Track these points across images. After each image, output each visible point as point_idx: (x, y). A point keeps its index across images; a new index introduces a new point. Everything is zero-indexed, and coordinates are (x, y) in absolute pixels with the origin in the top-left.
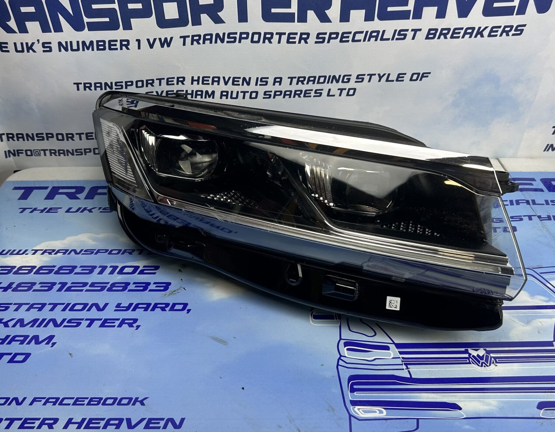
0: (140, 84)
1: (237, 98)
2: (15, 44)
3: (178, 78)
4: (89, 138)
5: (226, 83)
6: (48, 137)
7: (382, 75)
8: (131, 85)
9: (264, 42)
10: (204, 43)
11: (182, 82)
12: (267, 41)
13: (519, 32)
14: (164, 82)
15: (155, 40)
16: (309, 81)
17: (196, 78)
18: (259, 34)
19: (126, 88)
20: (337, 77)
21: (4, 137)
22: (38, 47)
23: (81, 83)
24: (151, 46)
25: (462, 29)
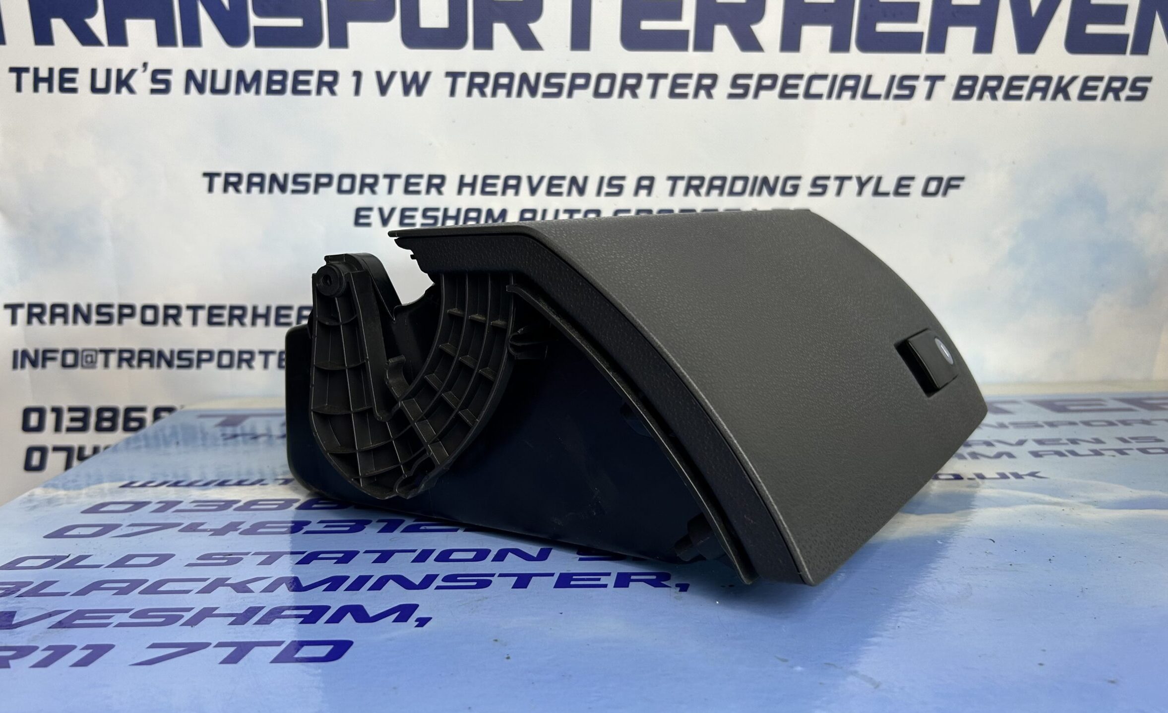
0: (346, 184)
2: (94, 72)
3: (431, 177)
4: (215, 320)
5: (533, 191)
6: (121, 316)
7: (864, 179)
8: (329, 184)
9: (621, 95)
10: (494, 94)
11: (438, 187)
12: (627, 93)
13: (1139, 94)
14: (399, 184)
15: (393, 74)
16: (711, 187)
17: (468, 180)
18: (612, 77)
19: (316, 191)
20: (772, 181)
21: (22, 314)
22: (142, 82)
23: (218, 175)
24: (383, 89)
25: (1025, 78)
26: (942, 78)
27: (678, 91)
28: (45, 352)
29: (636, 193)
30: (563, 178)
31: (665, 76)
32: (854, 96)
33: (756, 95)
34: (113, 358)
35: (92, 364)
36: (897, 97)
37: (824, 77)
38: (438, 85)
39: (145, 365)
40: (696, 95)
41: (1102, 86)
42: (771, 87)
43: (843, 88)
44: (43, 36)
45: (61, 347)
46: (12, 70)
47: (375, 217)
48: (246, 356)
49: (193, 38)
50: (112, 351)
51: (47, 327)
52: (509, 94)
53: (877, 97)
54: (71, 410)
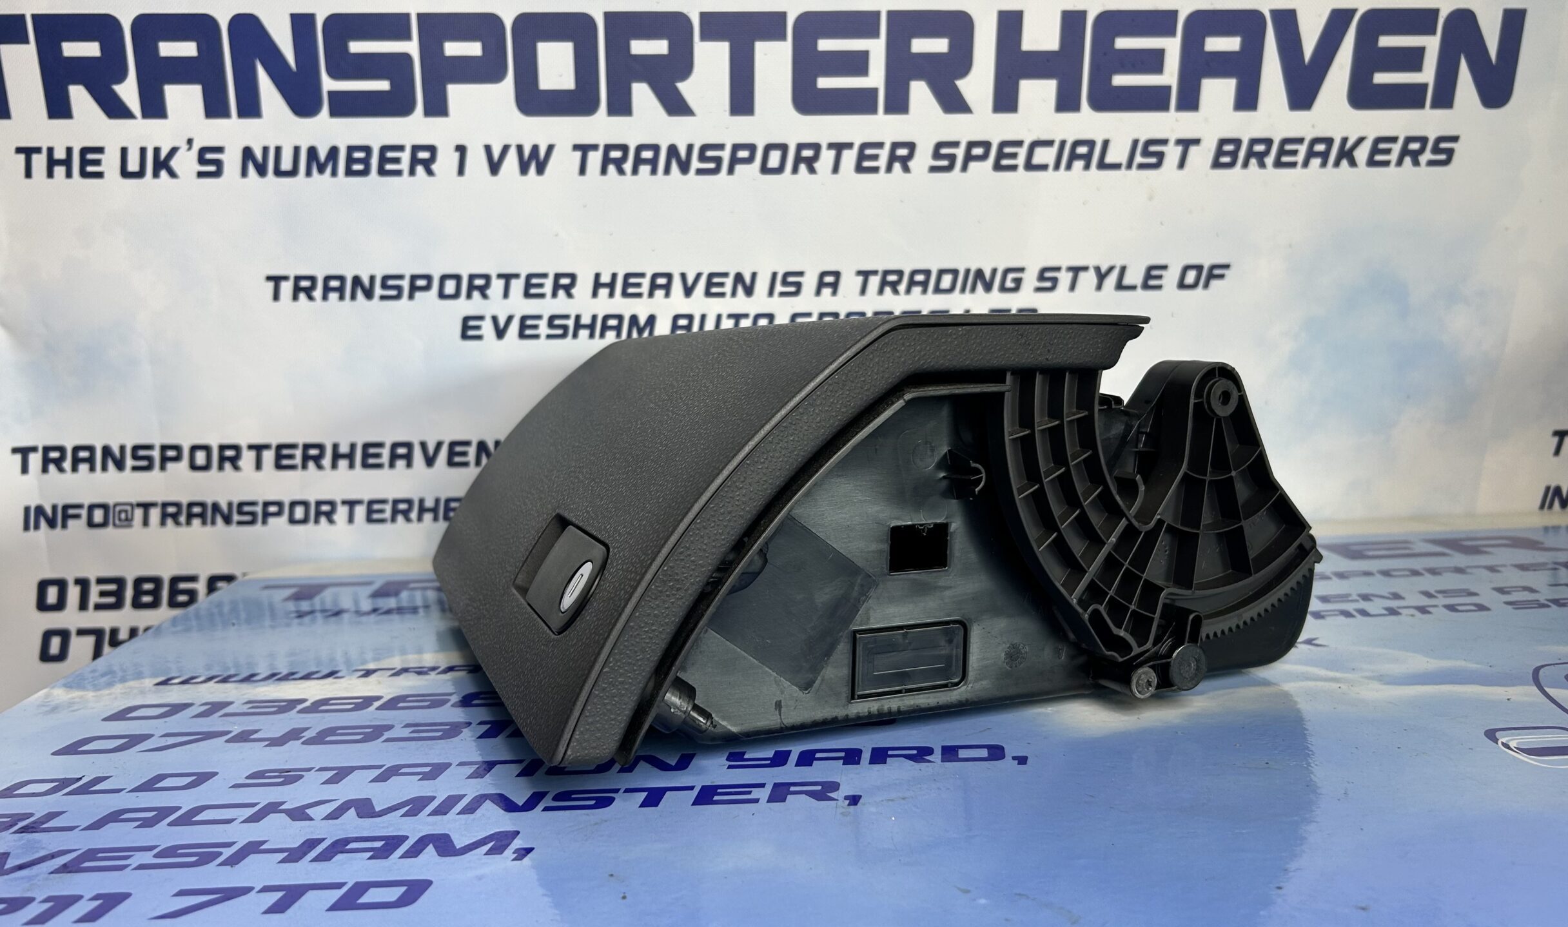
0: (450, 287)
2: (124, 151)
3: (558, 276)
4: (285, 462)
5: (688, 291)
6: (164, 460)
7: (1103, 269)
8: (427, 288)
9: (795, 170)
10: (635, 171)
11: (568, 289)
12: (803, 167)
13: (1443, 157)
14: (517, 286)
15: (506, 149)
16: (912, 283)
17: (606, 279)
18: (784, 148)
19: (411, 297)
20: (988, 275)
21: (35, 460)
22: (185, 163)
23: (286, 278)
24: (494, 167)
25: (1300, 141)
26: (1197, 142)
27: (866, 164)
28: (66, 507)
29: (818, 293)
30: (725, 275)
31: (850, 146)
32: (1087, 167)
33: (964, 168)
34: (155, 514)
35: (128, 522)
36: (1142, 166)
37: (1049, 143)
38: (564, 161)
39: (196, 522)
40: (889, 169)
41: (1397, 148)
42: (984, 157)
43: (1074, 157)
44: (58, 108)
45: (87, 502)
46: (19, 150)
47: (487, 328)
48: (325, 508)
49: (250, 108)
50: (154, 505)
51: (69, 475)
52: (654, 171)
53: (1116, 166)
54: (100, 581)
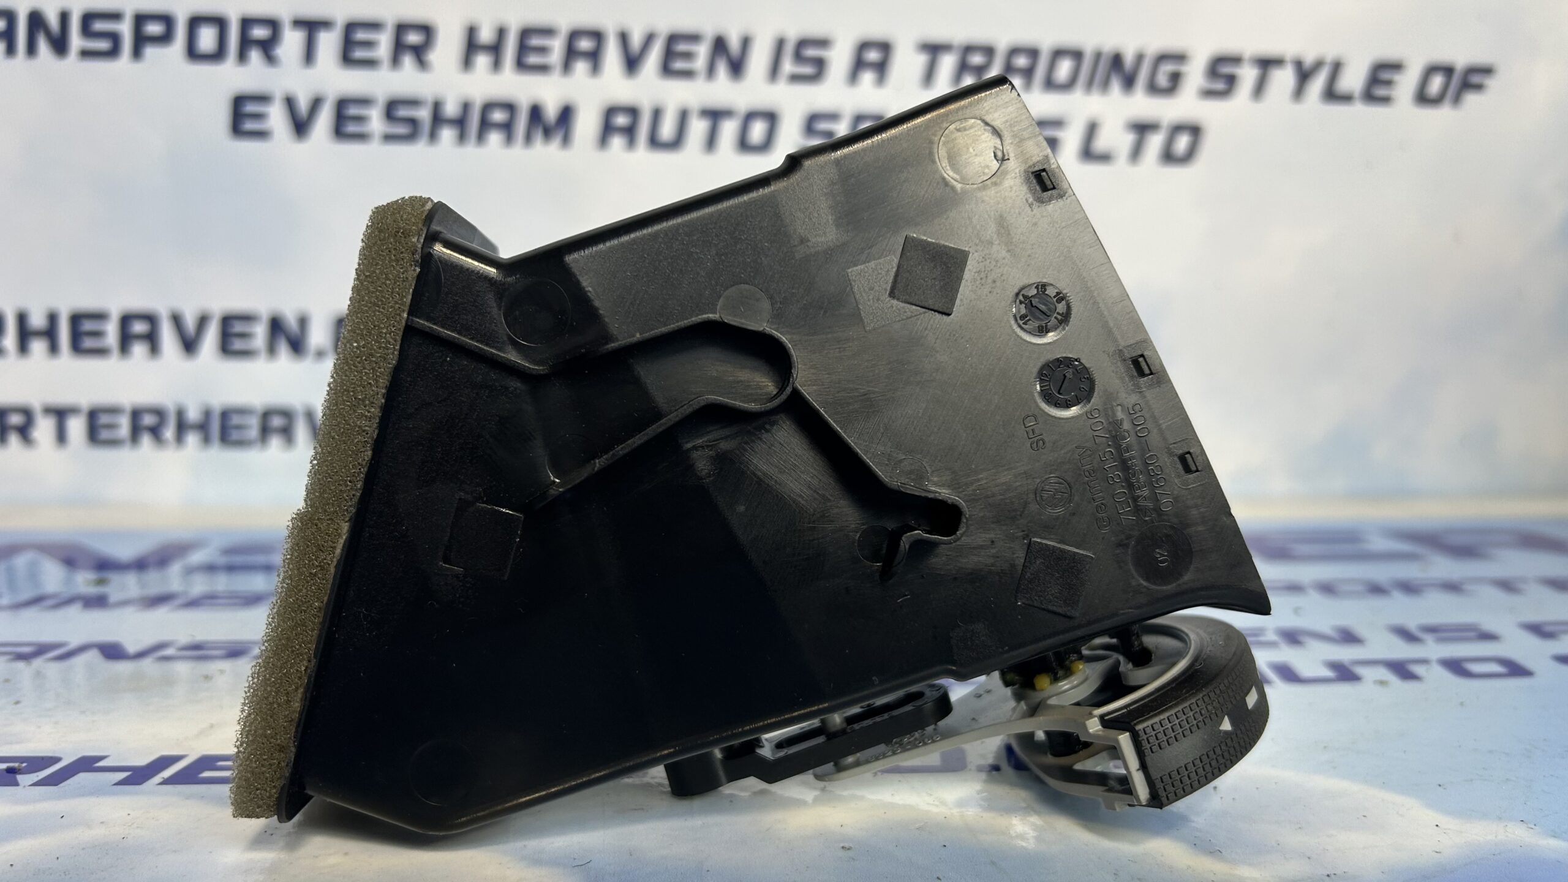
0: (207, 38)
1: (676, 143)
3: (402, 28)
5: (632, 63)
7: (1307, 65)
8: (166, 38)
11: (419, 53)
14: (328, 43)
17: (486, 35)
19: (137, 53)
20: (1129, 59)
29: (854, 76)
30: (694, 38)
47: (276, 118)
48: (13, 420)
